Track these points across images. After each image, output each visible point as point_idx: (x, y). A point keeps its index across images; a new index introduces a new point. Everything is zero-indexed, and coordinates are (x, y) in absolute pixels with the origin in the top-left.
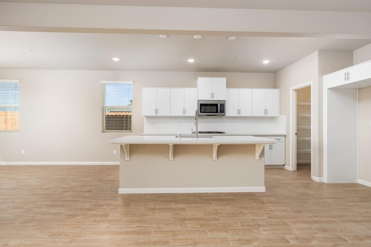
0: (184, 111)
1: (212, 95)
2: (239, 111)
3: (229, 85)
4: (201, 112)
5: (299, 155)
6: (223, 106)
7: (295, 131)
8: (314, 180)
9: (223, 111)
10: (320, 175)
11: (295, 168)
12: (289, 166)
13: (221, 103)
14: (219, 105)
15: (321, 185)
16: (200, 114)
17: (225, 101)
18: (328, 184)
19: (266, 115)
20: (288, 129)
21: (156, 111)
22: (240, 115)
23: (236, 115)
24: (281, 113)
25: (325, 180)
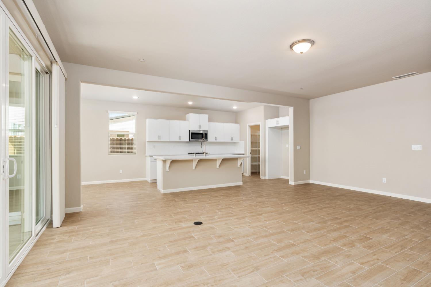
0: (180, 138)
1: (200, 126)
2: (216, 138)
3: (210, 120)
4: (192, 139)
5: (253, 166)
6: (206, 134)
7: (250, 152)
8: (262, 178)
9: (206, 138)
10: (265, 175)
11: (250, 175)
12: (247, 173)
13: (205, 132)
14: (204, 134)
15: (265, 180)
16: (191, 140)
17: (207, 131)
18: (269, 180)
19: (232, 141)
20: (246, 150)
21: (159, 137)
22: (217, 141)
23: (214, 141)
24: (240, 140)
25: (267, 178)
